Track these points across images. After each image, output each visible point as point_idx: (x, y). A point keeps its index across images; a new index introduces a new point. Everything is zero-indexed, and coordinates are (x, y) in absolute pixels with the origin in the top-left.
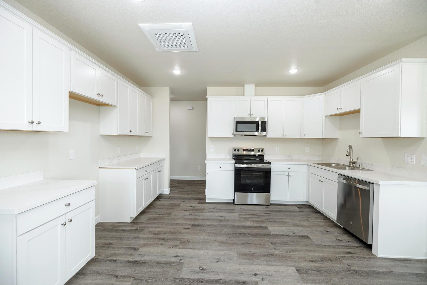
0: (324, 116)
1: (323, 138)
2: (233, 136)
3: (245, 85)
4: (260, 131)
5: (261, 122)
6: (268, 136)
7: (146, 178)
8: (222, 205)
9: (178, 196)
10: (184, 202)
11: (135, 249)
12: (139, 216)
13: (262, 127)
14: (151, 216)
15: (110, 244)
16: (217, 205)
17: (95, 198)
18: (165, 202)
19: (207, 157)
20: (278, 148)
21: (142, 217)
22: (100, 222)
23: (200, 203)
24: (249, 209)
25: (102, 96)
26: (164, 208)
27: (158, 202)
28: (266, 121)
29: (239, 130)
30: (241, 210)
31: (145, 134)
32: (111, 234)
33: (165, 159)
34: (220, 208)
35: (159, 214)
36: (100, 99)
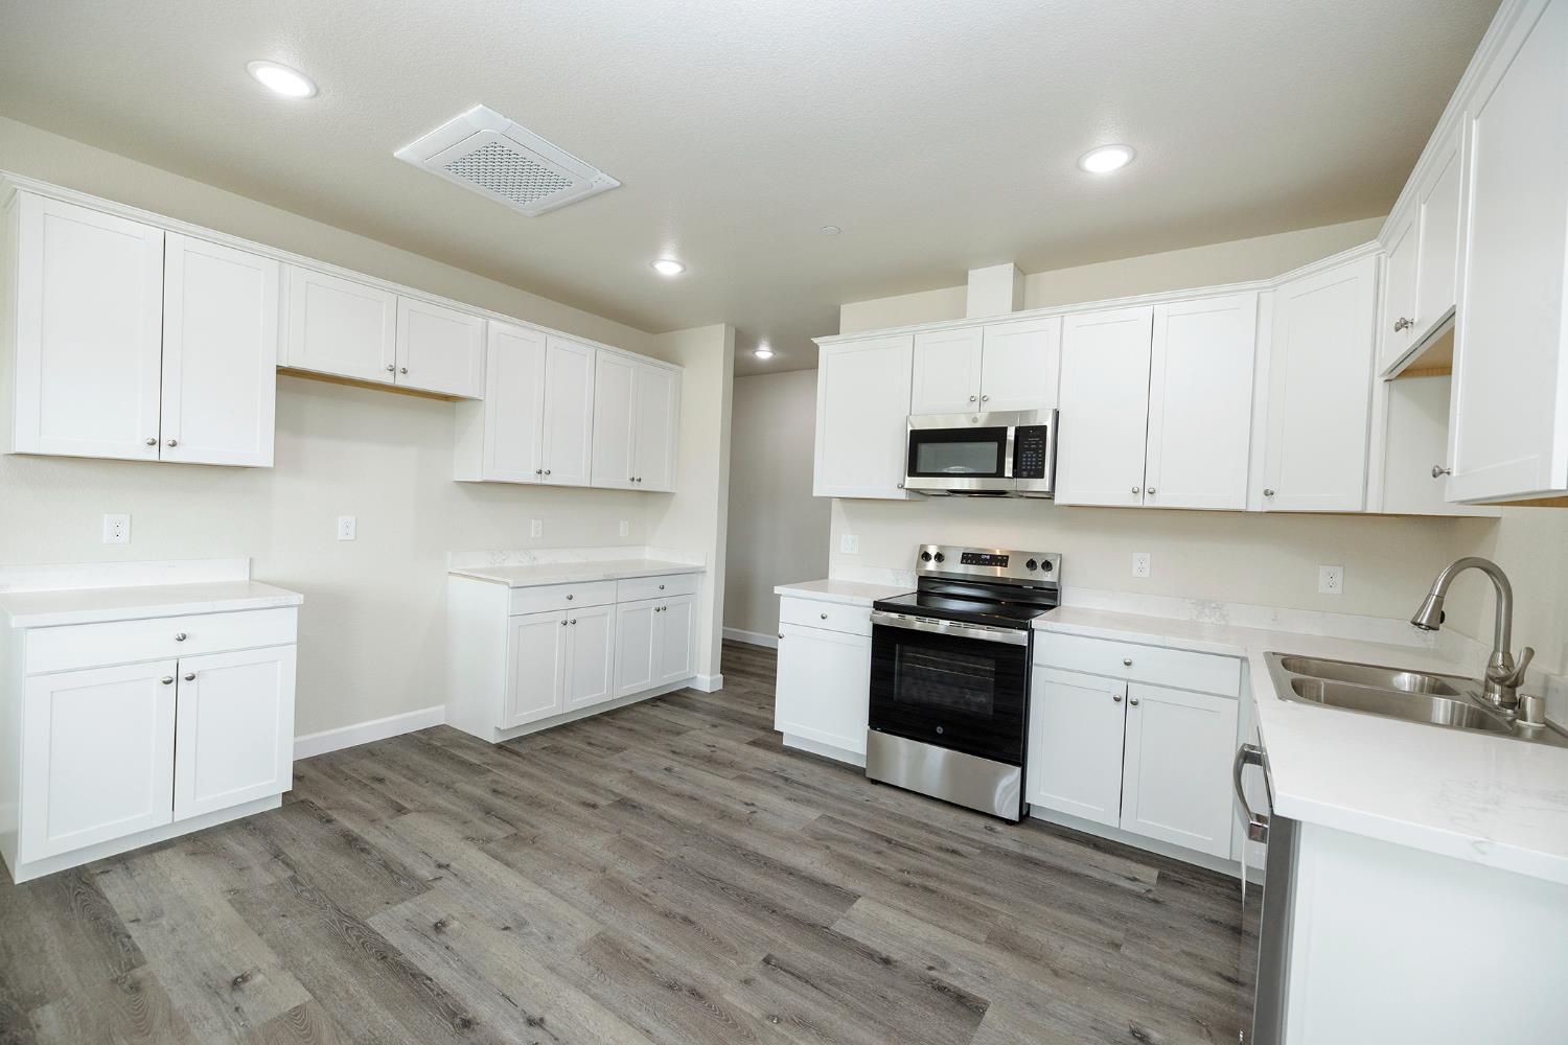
0: (1379, 382)
1: (1369, 510)
2: (902, 495)
3: (970, 272)
4: (1008, 472)
5: (1018, 430)
6: (1059, 499)
7: (570, 619)
8: (819, 770)
9: (725, 705)
10: (714, 726)
11: (401, 810)
12: (538, 733)
13: (1026, 456)
14: (565, 741)
15: (381, 780)
16: (801, 764)
17: (295, 640)
18: (661, 714)
19: (830, 577)
20: (1141, 558)
21: (539, 739)
22: (444, 725)
23: (754, 743)
24: (900, 811)
25: (405, 372)
26: (630, 730)
27: (643, 710)
28: (1045, 427)
29: (921, 469)
30: (862, 806)
31: (629, 486)
32: (417, 758)
33: (704, 572)
34: (795, 775)
35: (590, 744)
36: (402, 381)
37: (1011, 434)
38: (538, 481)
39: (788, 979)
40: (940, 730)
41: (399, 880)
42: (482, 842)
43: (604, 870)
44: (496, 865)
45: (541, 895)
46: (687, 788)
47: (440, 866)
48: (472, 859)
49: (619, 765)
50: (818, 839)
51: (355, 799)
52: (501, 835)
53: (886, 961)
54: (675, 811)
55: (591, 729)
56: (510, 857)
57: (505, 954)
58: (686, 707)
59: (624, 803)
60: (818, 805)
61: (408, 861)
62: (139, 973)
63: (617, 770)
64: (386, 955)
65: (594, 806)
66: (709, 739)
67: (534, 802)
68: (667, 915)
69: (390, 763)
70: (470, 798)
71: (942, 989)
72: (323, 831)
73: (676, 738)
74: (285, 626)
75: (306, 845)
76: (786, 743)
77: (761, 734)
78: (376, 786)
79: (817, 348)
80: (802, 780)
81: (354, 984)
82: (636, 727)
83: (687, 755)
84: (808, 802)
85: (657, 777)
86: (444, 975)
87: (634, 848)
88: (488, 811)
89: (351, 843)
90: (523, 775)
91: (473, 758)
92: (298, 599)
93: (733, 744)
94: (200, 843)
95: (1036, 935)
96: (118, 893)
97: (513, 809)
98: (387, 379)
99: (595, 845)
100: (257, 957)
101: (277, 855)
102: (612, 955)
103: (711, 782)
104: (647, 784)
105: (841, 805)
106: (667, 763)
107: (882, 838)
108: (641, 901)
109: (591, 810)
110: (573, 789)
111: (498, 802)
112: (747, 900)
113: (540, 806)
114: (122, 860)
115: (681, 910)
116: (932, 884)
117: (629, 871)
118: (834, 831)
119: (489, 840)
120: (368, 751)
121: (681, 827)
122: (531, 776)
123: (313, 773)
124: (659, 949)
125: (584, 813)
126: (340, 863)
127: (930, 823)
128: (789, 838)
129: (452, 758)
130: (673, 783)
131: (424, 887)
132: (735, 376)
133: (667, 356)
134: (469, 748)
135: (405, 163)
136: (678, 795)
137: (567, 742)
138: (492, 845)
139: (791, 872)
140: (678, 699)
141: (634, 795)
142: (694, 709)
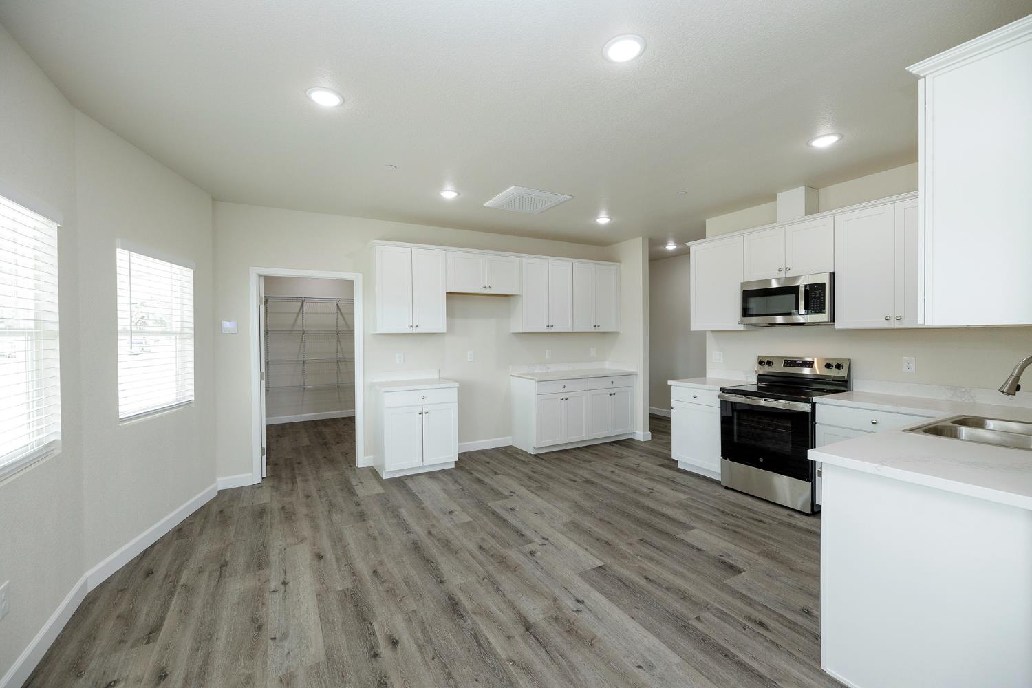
2: (741, 328)
3: (778, 195)
4: (802, 312)
5: (806, 286)
6: (839, 325)
7: (565, 397)
8: (696, 480)
9: (651, 448)
10: (641, 456)
11: (496, 473)
12: (553, 452)
13: (813, 301)
14: (565, 456)
15: (488, 463)
16: (685, 477)
17: (456, 400)
18: (614, 449)
19: (707, 376)
20: (908, 361)
21: (552, 454)
22: (510, 446)
23: (662, 466)
24: (737, 502)
25: (490, 288)
26: (597, 454)
27: (606, 447)
28: (824, 284)
29: (751, 313)
30: (714, 497)
31: (593, 330)
32: (502, 457)
33: (637, 375)
34: (680, 481)
35: (576, 458)
36: (488, 291)
37: (802, 289)
38: (547, 331)
39: (649, 546)
40: (761, 460)
41: (498, 494)
42: (528, 488)
43: (576, 502)
44: (533, 495)
45: (550, 506)
46: (620, 479)
47: (512, 492)
48: (524, 491)
49: (588, 467)
50: (682, 506)
51: (479, 468)
52: (535, 486)
53: (699, 550)
54: (612, 487)
55: (576, 452)
56: (538, 493)
57: (535, 520)
58: (628, 447)
59: (588, 481)
60: (688, 494)
61: (500, 489)
62: (423, 505)
63: (588, 469)
64: (494, 513)
65: (575, 481)
66: (637, 462)
67: (549, 477)
68: (601, 520)
69: (491, 458)
70: (522, 472)
71: (724, 563)
72: (469, 477)
73: (620, 460)
74: (453, 395)
75: (465, 480)
76: (680, 466)
77: (667, 462)
78: (487, 464)
79: (689, 248)
80: (684, 483)
81: (485, 519)
82: (600, 453)
83: (624, 467)
84: (684, 492)
85: (607, 474)
86: (514, 522)
87: (591, 497)
88: (530, 478)
89: (479, 481)
90: (545, 467)
91: (523, 458)
92: (457, 384)
93: (648, 464)
94: (432, 475)
95: (789, 555)
96: (410, 484)
97: (542, 478)
98: (483, 291)
99: (574, 495)
100: (454, 506)
101: (456, 482)
102: (575, 527)
103: (633, 478)
104: (601, 476)
105: (701, 495)
106: (613, 469)
107: (719, 510)
108: (592, 514)
109: (573, 482)
110: (567, 474)
111: (534, 475)
112: (638, 521)
113: (552, 478)
114: (410, 476)
115: (607, 519)
116: (738, 530)
117: (587, 504)
118: (693, 504)
119: (530, 487)
120: (483, 452)
121: (614, 493)
122: (548, 468)
123: (463, 458)
124: (596, 529)
125: (571, 483)
126: (476, 486)
127: (752, 508)
128: (668, 504)
129: (516, 458)
130: (614, 477)
131: (507, 497)
132: (650, 261)
133: (611, 259)
134: (523, 455)
135: (488, 207)
136: (615, 482)
137: (564, 456)
138: (531, 489)
139: (663, 515)
140: (626, 443)
141: (594, 480)
142: (632, 448)
